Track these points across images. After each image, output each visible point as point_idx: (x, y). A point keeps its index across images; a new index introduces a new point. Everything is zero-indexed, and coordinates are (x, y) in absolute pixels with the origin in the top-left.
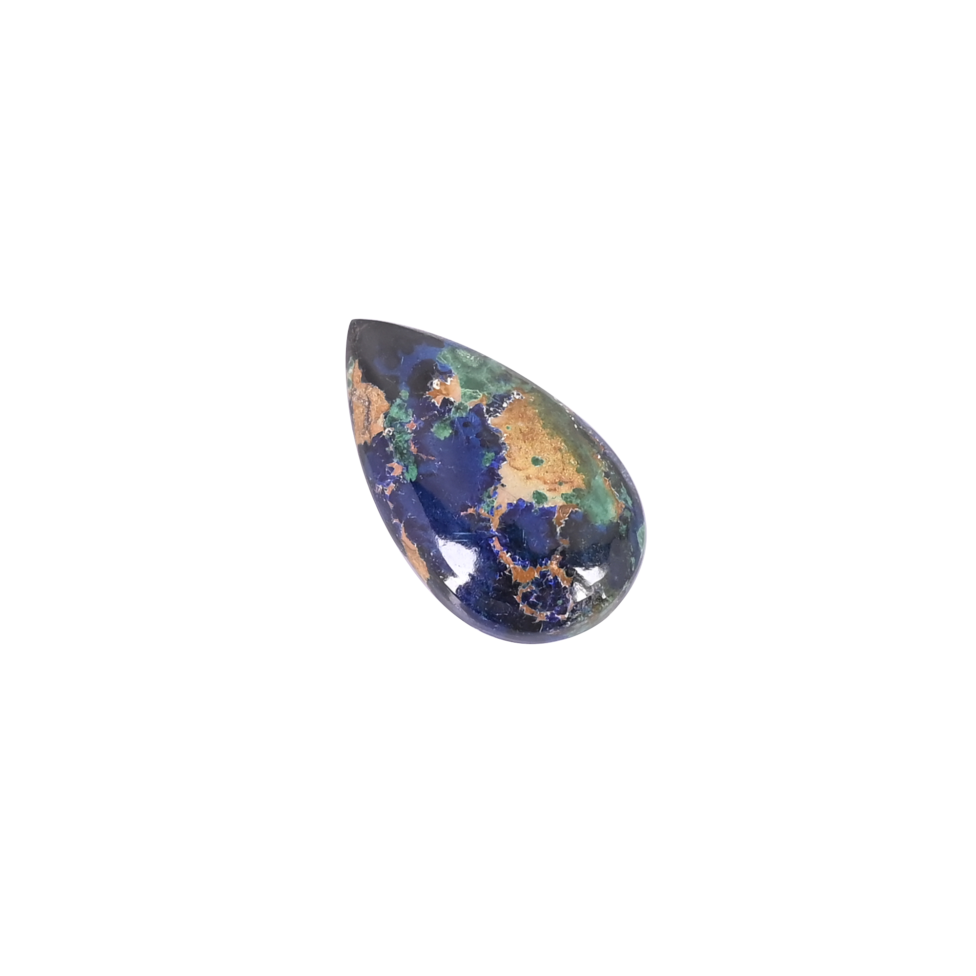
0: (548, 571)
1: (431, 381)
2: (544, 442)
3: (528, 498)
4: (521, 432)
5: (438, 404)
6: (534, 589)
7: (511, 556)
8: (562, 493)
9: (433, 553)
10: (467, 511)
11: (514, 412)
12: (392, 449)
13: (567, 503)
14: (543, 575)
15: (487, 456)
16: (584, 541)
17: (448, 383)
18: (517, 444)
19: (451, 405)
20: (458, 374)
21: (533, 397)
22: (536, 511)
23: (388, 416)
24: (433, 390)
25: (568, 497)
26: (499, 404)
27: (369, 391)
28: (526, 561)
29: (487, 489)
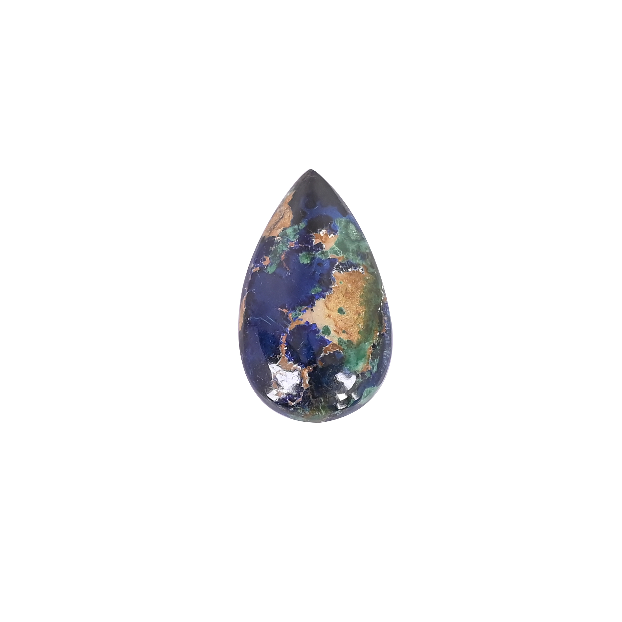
1: (322, 229)
2: (354, 304)
3: (320, 327)
4: (346, 290)
5: (315, 243)
7: (286, 350)
8: (340, 337)
9: (250, 319)
10: (283, 309)
11: (352, 277)
12: (273, 249)
13: (338, 345)
15: (317, 289)
16: (332, 371)
17: (330, 237)
18: (338, 295)
19: (321, 248)
20: (339, 235)
21: (369, 277)
22: (318, 336)
23: (285, 231)
24: (318, 234)
25: (342, 342)
26: (347, 267)
27: (287, 211)
28: (292, 358)
29: (302, 306)
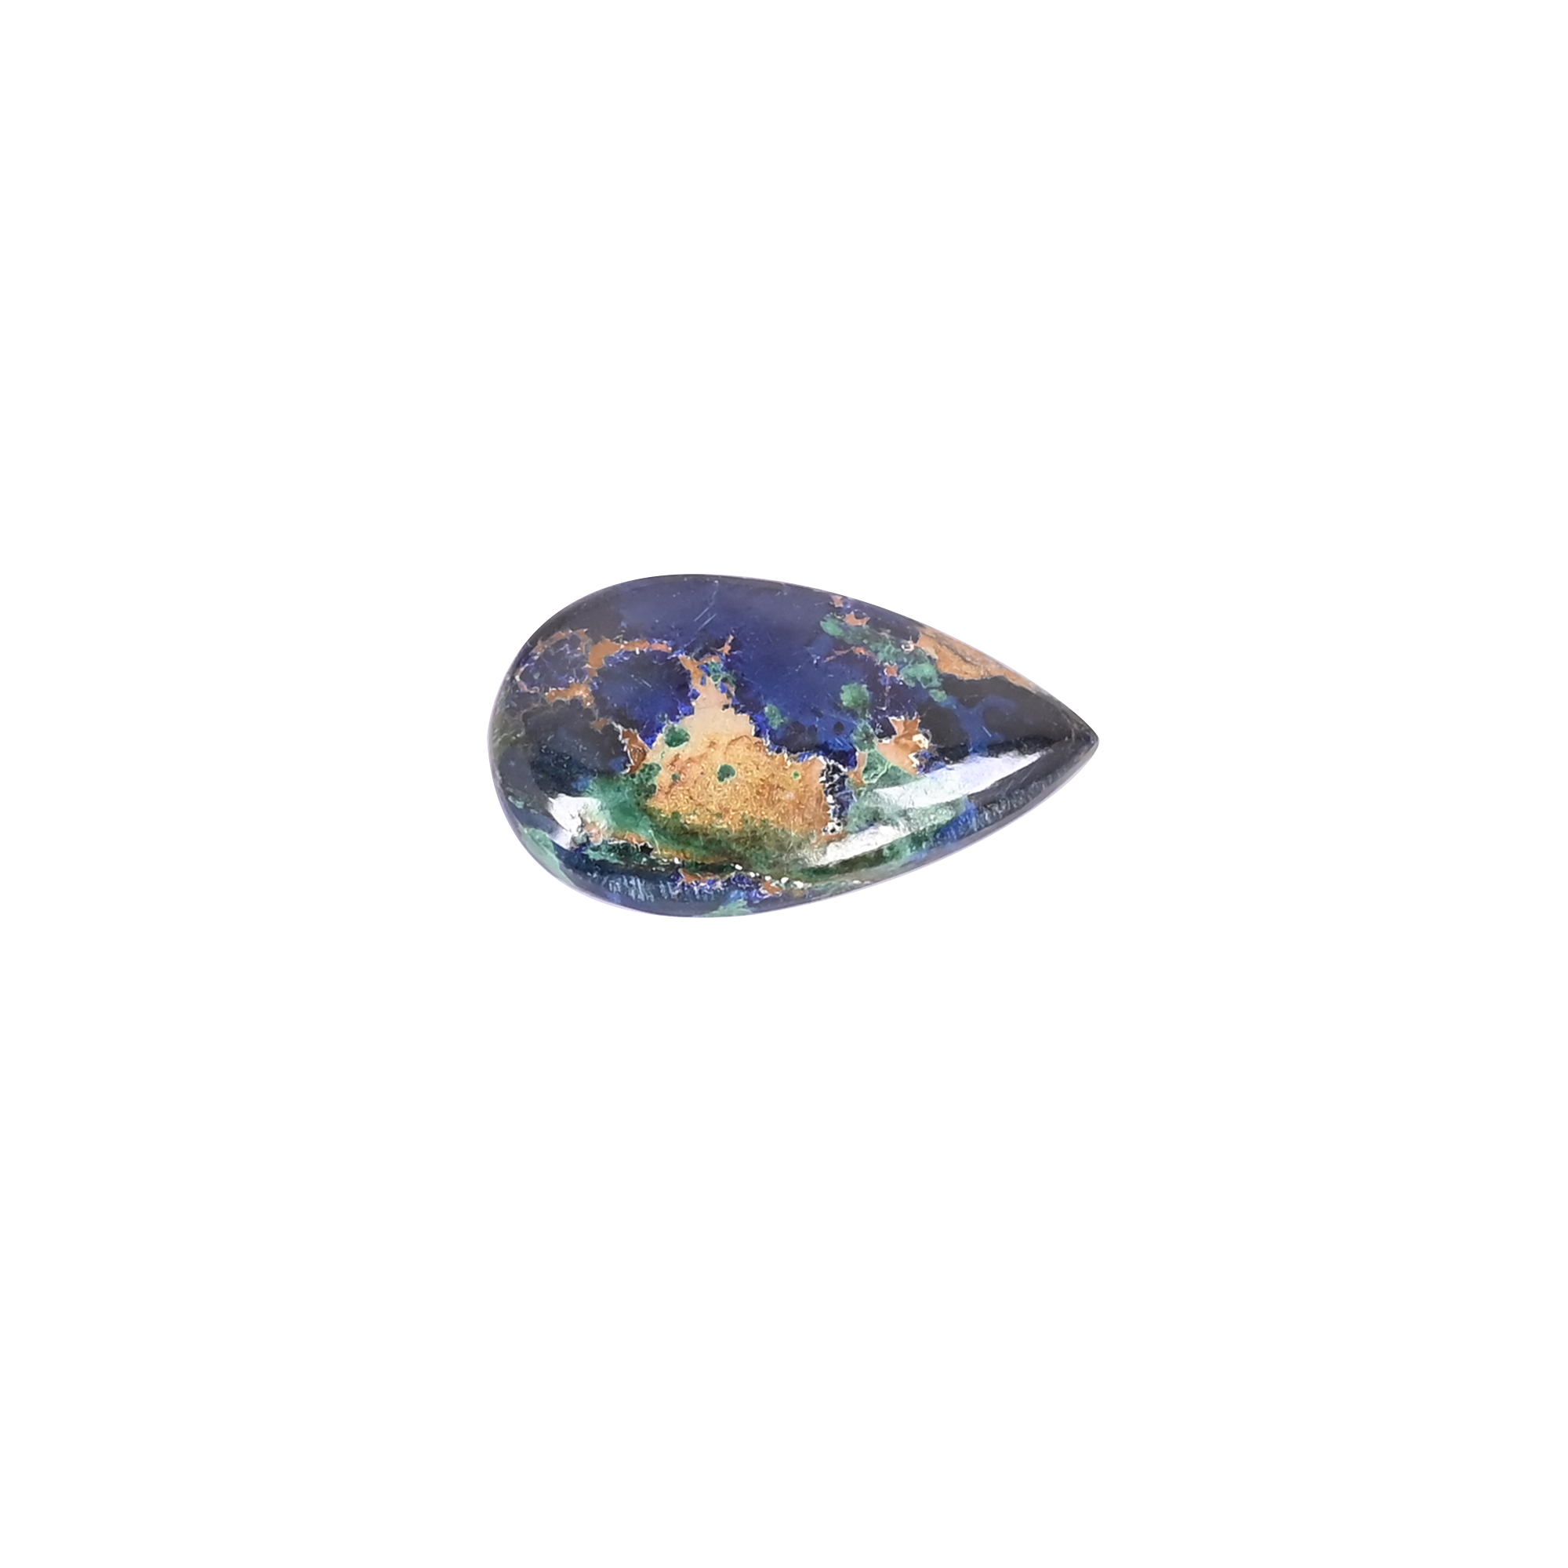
0: (581, 682)
1: (930, 739)
2: (746, 804)
3: (686, 722)
4: (778, 787)
5: (893, 720)
6: (576, 655)
7: (635, 652)
8: (663, 769)
10: (730, 644)
11: (813, 803)
12: (883, 634)
13: (644, 765)
14: (581, 675)
15: (779, 718)
16: (583, 750)
17: (911, 756)
18: (766, 767)
19: (879, 733)
20: (916, 779)
22: (663, 719)
23: (930, 661)
24: (917, 729)
25: (651, 772)
26: (837, 792)
27: (982, 672)
28: (613, 665)
29: (737, 685)
